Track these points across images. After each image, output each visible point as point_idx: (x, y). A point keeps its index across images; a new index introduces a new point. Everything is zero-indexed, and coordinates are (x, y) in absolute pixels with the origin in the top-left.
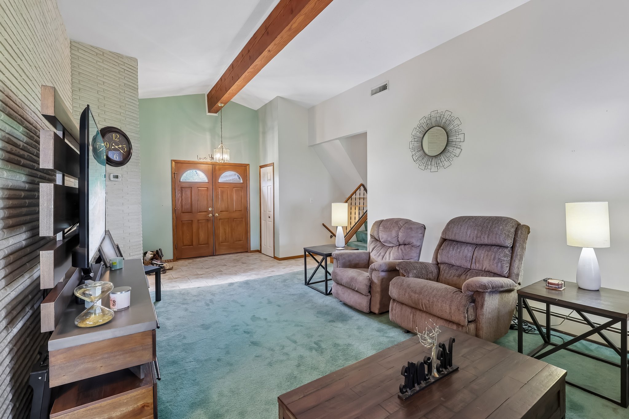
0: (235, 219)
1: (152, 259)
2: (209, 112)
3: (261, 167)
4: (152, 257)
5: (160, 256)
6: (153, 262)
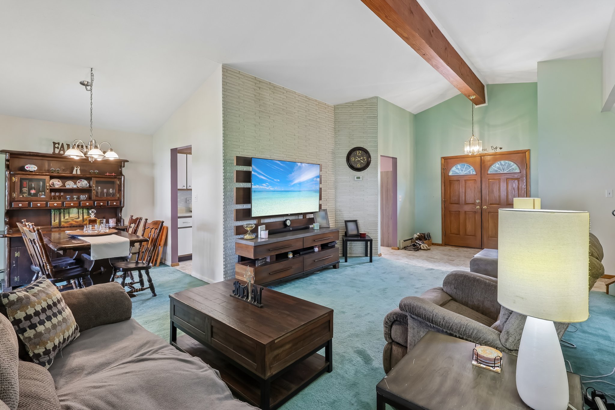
4: (417, 237)
5: (426, 239)
6: (416, 241)
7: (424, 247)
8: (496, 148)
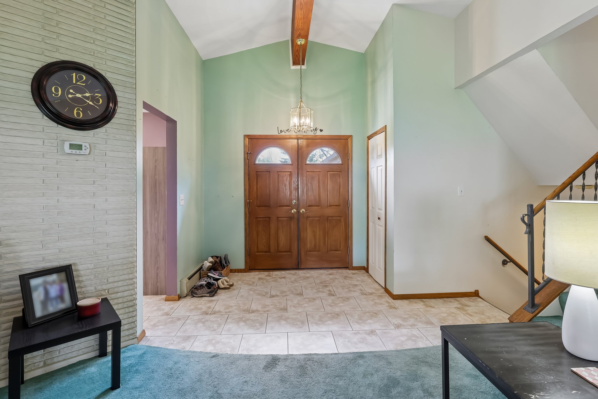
0: (329, 218)
1: (210, 269)
2: (293, 65)
3: (369, 138)
4: (209, 266)
5: (224, 265)
6: (209, 274)
7: (223, 284)
8: (316, 129)
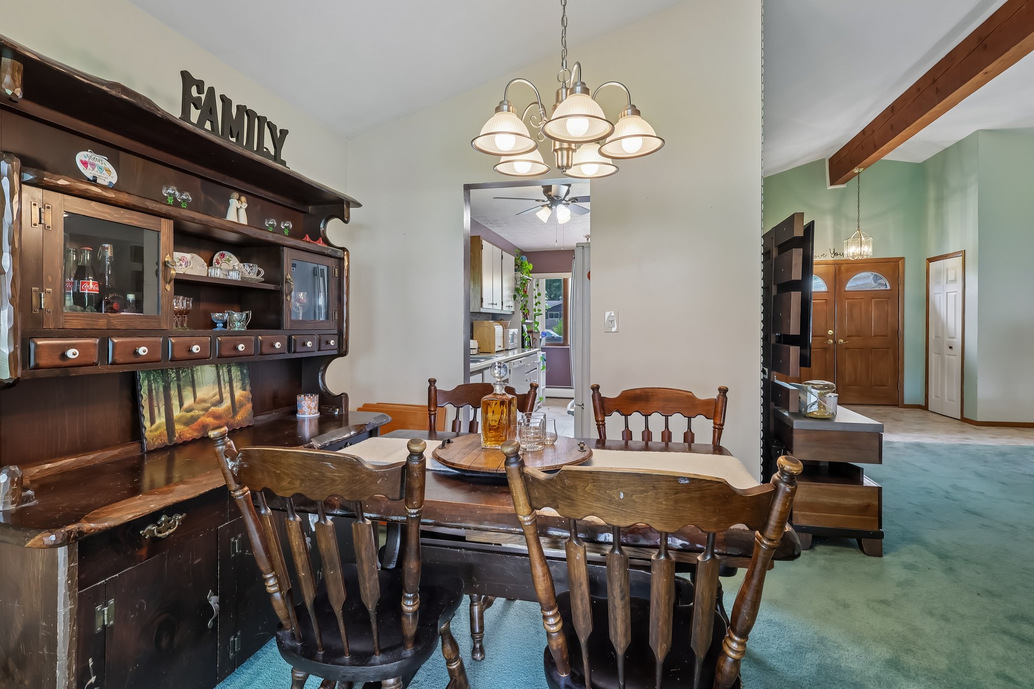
0: (873, 350)
2: (832, 183)
3: (931, 260)
